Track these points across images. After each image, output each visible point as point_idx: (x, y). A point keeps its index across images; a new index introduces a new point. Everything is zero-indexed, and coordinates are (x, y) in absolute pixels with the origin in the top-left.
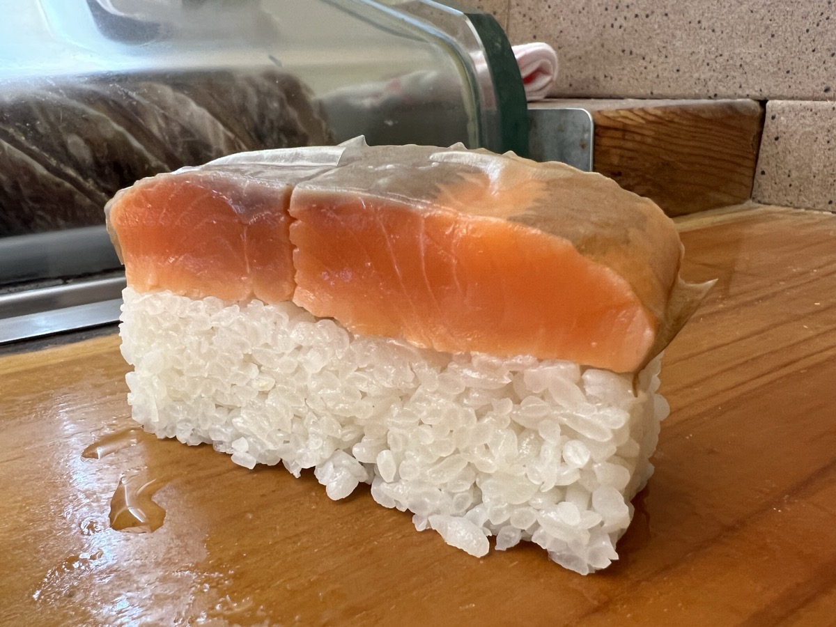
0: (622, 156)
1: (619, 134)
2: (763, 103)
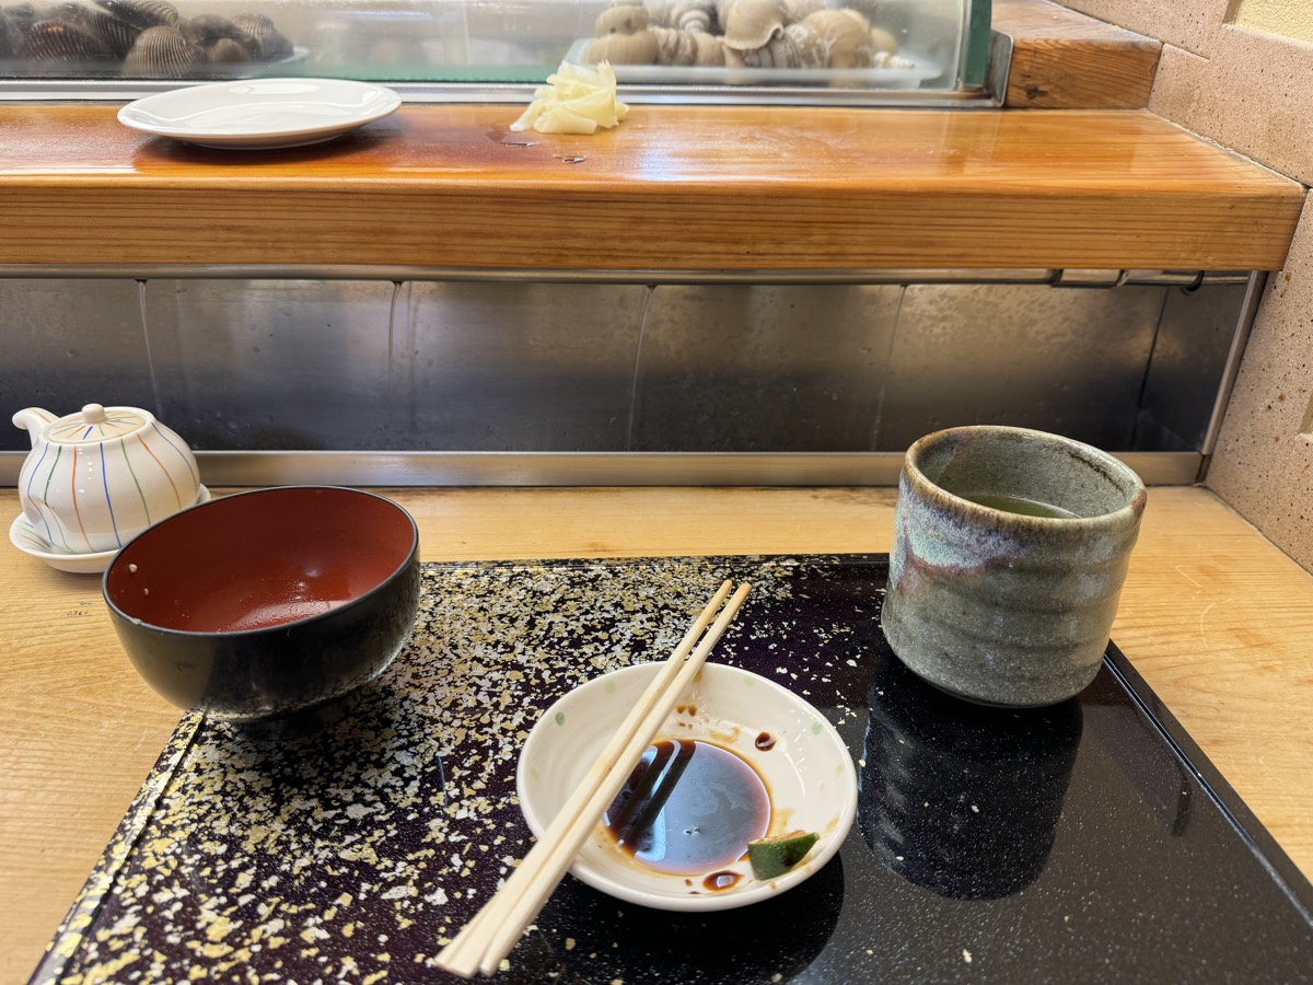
0: (1032, 67)
1: (1031, 54)
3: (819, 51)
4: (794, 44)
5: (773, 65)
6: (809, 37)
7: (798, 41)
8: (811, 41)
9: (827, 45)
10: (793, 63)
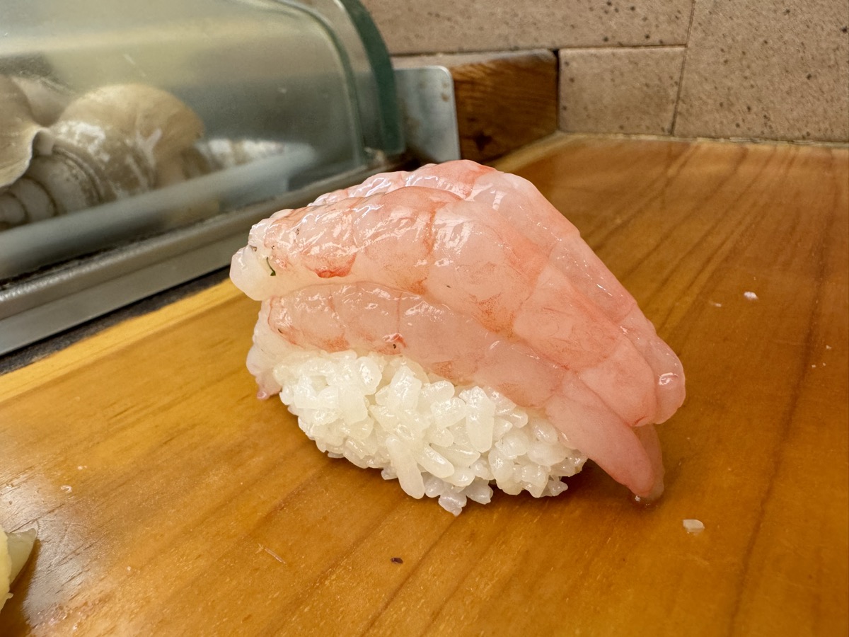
2: (556, 52)
3: (139, 159)
4: (86, 157)
5: (57, 210)
6: (109, 138)
7: (91, 149)
8: (119, 144)
9: (147, 146)
10: (97, 196)
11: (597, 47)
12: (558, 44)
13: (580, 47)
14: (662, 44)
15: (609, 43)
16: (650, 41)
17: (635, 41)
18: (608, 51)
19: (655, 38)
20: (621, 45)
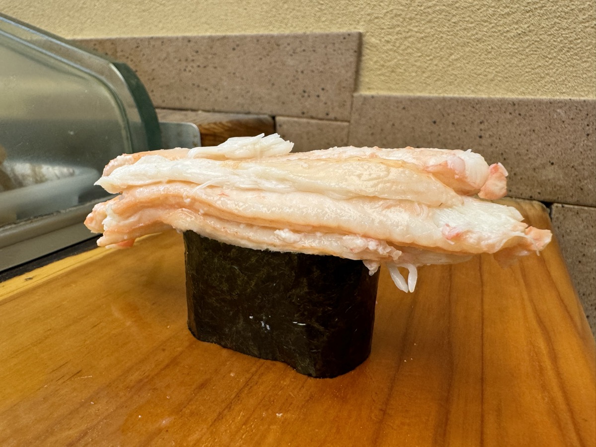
2: (274, 118)
11: (298, 117)
12: (274, 113)
13: (288, 116)
14: (336, 119)
15: (305, 115)
16: (329, 117)
17: (320, 116)
18: (304, 120)
19: (332, 115)
20: (312, 118)
